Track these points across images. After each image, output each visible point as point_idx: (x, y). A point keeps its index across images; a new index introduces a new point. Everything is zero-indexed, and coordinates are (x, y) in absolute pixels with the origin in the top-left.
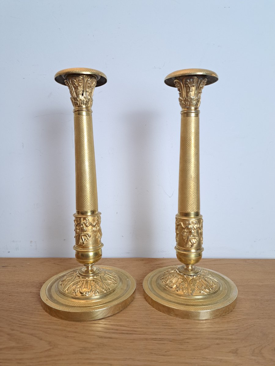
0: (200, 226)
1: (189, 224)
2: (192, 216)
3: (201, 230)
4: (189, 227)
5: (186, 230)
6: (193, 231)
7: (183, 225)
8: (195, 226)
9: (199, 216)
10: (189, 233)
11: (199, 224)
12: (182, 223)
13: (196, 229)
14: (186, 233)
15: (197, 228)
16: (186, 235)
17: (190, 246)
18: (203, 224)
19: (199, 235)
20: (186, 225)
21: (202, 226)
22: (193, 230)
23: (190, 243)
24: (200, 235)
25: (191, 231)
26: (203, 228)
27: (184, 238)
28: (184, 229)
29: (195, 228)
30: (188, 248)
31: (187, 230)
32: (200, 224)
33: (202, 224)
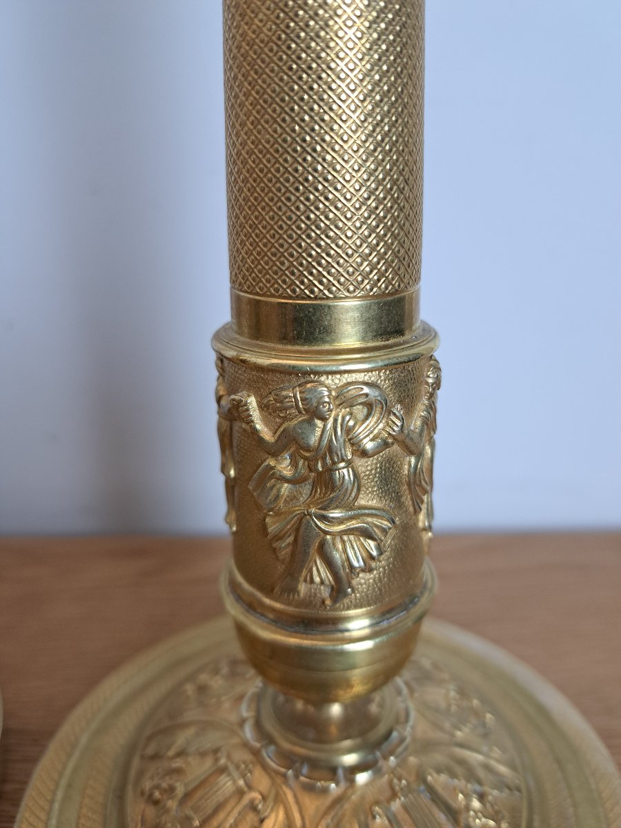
0: (416, 423)
1: (314, 413)
2: (350, 335)
3: (419, 456)
4: (313, 440)
5: (284, 467)
6: (345, 473)
7: (266, 422)
8: (369, 432)
9: (407, 337)
10: (314, 486)
11: (398, 409)
12: (252, 401)
13: (377, 451)
14: (286, 488)
15: (386, 444)
16: (292, 498)
17: (325, 592)
18: (440, 405)
19: (397, 499)
20: (285, 419)
21: (430, 424)
22: (349, 463)
23: (320, 572)
24: (407, 500)
25: (330, 470)
26: (437, 437)
27: (273, 526)
28: (275, 451)
29: (369, 445)
30: (307, 603)
31: (294, 464)
32: (409, 408)
33: (432, 408)
